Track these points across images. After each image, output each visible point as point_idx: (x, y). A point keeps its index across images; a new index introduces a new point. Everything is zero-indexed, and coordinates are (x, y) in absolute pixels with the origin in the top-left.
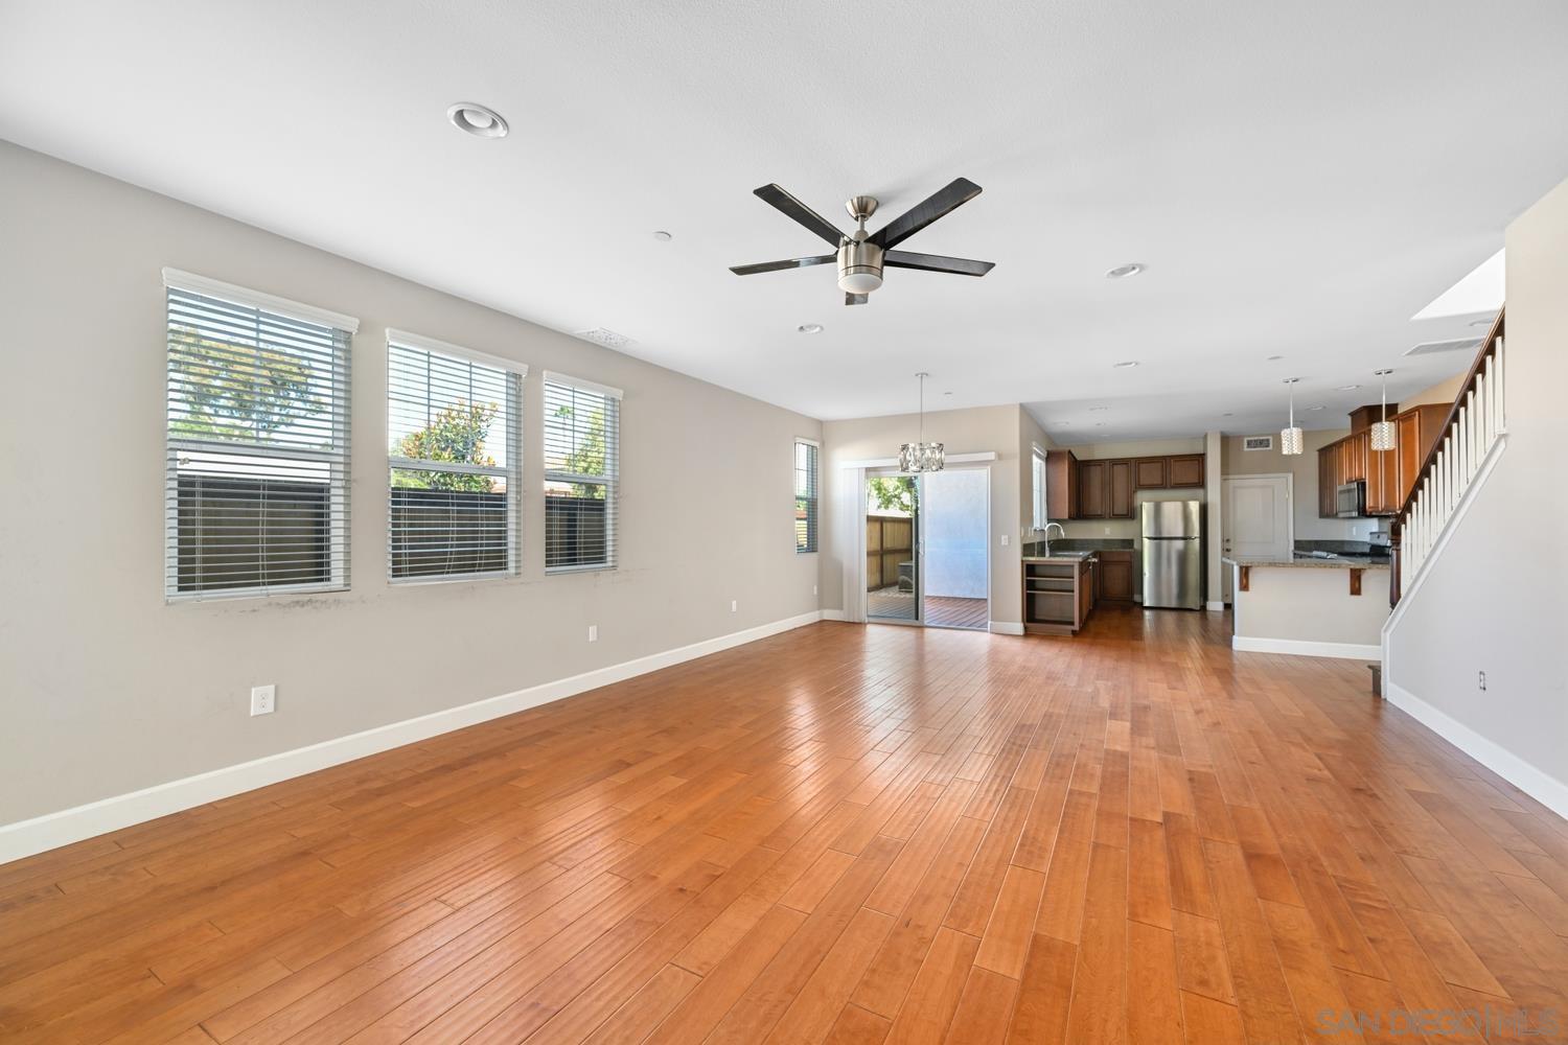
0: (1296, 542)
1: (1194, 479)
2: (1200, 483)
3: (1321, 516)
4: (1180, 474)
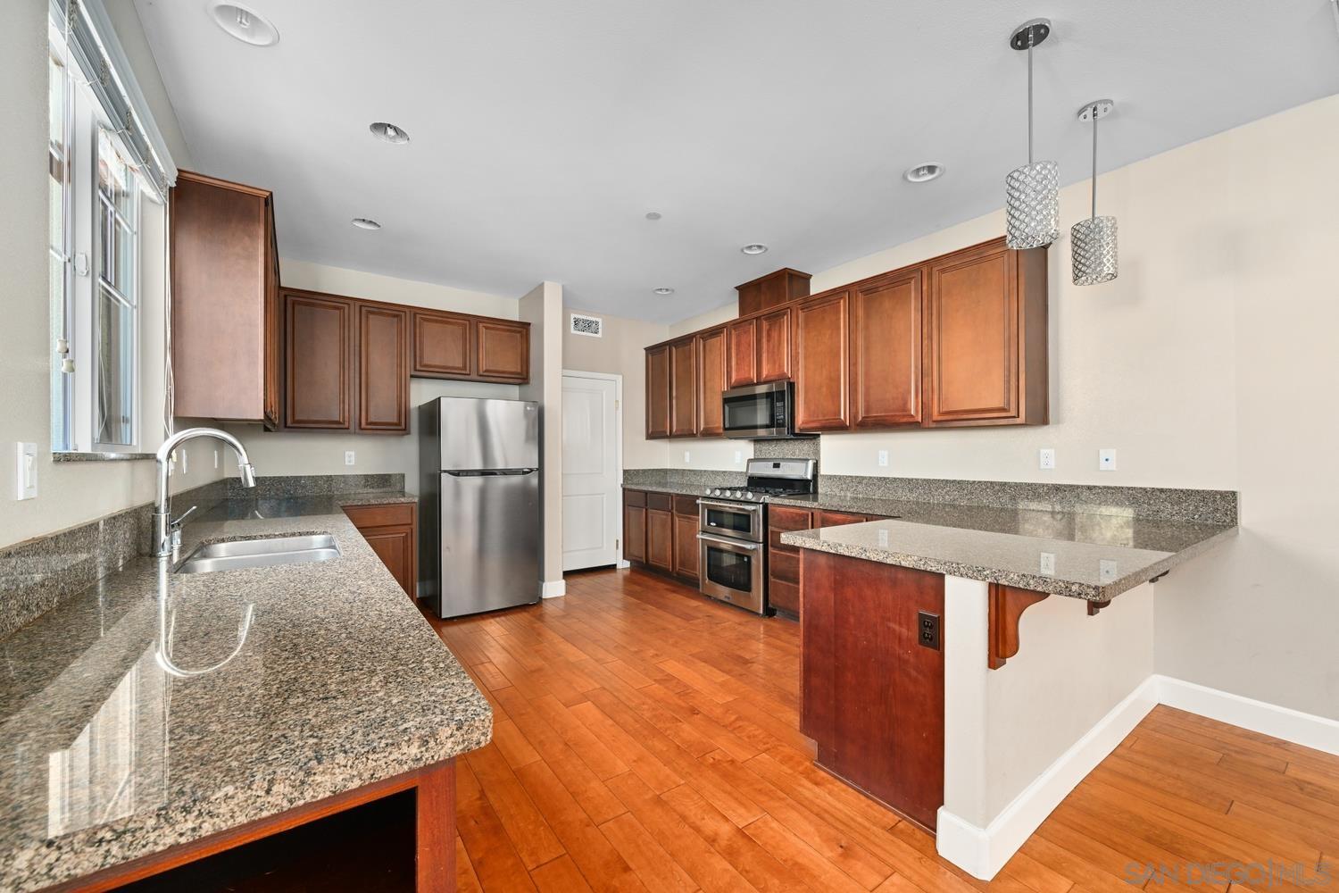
0: (625, 472)
1: (513, 366)
2: (521, 376)
3: (651, 436)
4: (493, 354)
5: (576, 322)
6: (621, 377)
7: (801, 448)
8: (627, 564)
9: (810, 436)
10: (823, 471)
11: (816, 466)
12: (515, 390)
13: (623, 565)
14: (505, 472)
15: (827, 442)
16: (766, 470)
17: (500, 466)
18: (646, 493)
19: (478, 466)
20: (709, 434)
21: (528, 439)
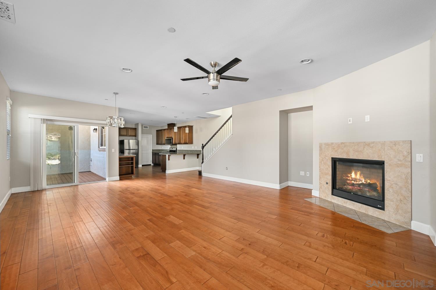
0: (152, 150)
1: (134, 134)
2: (136, 136)
3: (157, 144)
4: (131, 132)
5: (144, 127)
6: (152, 135)
7: (175, 146)
8: (153, 164)
9: (176, 144)
10: (177, 149)
11: (176, 148)
12: (134, 138)
13: (152, 164)
14: (132, 149)
15: (178, 146)
16: (171, 149)
17: (131, 149)
18: (155, 153)
19: (128, 149)
20: (164, 144)
21: (136, 145)
